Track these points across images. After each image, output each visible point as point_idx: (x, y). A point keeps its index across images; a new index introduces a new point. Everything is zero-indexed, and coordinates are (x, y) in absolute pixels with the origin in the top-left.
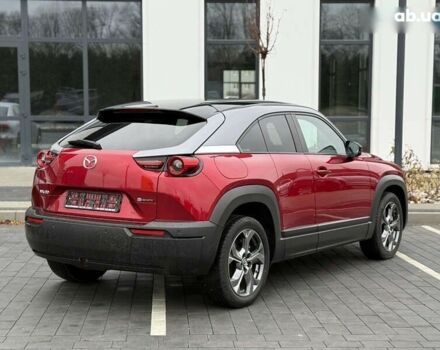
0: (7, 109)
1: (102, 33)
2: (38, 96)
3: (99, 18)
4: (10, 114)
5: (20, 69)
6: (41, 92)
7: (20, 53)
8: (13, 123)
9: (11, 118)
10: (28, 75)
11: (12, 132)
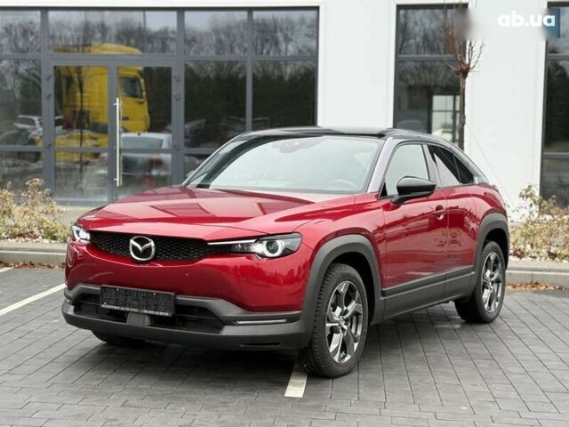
0: (162, 141)
1: (286, 50)
2: (200, 125)
3: (281, 31)
4: (164, 146)
5: (174, 93)
6: (204, 121)
7: (174, 73)
8: (167, 157)
9: (166, 151)
10: (183, 100)
11: (166, 169)
